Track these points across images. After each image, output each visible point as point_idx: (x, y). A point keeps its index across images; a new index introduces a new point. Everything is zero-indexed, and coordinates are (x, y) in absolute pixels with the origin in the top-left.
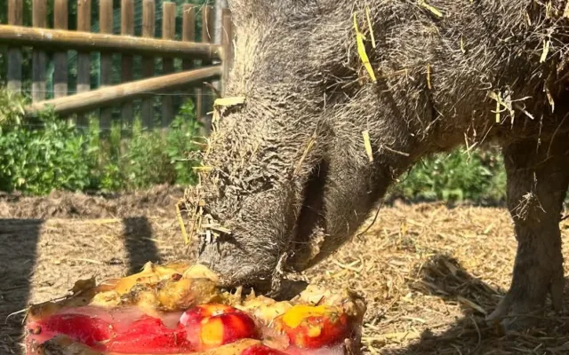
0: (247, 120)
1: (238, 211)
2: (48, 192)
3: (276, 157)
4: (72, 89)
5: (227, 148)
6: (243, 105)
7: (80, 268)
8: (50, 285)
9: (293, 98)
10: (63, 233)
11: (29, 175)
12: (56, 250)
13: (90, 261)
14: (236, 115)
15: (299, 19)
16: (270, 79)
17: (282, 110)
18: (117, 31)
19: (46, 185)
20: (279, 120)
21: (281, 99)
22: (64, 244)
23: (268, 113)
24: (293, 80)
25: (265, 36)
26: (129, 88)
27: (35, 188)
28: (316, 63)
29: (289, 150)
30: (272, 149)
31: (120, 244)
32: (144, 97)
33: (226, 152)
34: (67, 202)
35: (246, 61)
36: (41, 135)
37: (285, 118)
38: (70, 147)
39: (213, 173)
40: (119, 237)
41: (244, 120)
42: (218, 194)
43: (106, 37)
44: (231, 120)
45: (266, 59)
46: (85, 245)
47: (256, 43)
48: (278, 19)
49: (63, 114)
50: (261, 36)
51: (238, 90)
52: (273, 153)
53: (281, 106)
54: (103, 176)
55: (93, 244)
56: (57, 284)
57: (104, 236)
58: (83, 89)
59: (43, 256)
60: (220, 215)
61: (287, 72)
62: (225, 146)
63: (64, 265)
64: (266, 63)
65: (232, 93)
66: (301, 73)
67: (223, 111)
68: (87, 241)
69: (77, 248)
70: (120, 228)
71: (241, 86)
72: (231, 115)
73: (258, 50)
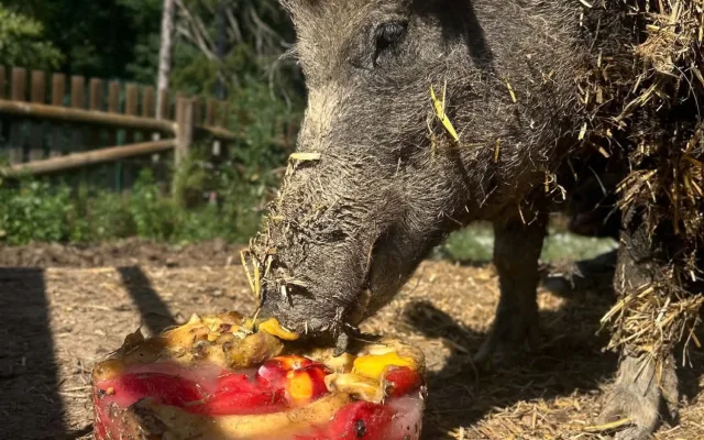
0: (322, 176)
1: (304, 260)
2: (26, 243)
3: (350, 216)
4: (46, 155)
5: (300, 201)
6: (318, 161)
7: (92, 314)
8: (69, 331)
9: (369, 160)
10: (66, 281)
11: (10, 228)
12: (65, 297)
13: (99, 307)
14: (310, 170)
15: (379, 85)
16: (350, 140)
17: (358, 170)
18: (86, 107)
19: (25, 237)
20: (356, 179)
21: (358, 159)
22: (70, 291)
23: (345, 172)
24: (371, 143)
25: (344, 98)
26: (96, 155)
27: (15, 239)
28: (395, 130)
29: (361, 210)
30: (348, 207)
31: (122, 292)
32: (109, 163)
33: (298, 205)
34: (48, 252)
35: (323, 120)
36: (18, 193)
37: (360, 178)
38: (48, 204)
39: (284, 223)
40: (120, 285)
41: (319, 175)
42: (286, 243)
43: (78, 112)
44: (304, 174)
45: (346, 121)
46: (90, 293)
47: (335, 104)
48: (359, 84)
49: (39, 176)
50: (340, 97)
51: (313, 147)
52: (347, 212)
53: (358, 166)
54: (74, 230)
55: (96, 291)
56: (76, 330)
57: (105, 284)
58: (56, 155)
59: (53, 303)
60: (288, 263)
61: (366, 135)
62: (297, 198)
63: (76, 312)
64: (346, 125)
65: (306, 149)
66: (379, 137)
67: (296, 166)
68: (90, 288)
69: (84, 295)
70: (117, 277)
71: (316, 143)
72: (304, 170)
73: (336, 111)
